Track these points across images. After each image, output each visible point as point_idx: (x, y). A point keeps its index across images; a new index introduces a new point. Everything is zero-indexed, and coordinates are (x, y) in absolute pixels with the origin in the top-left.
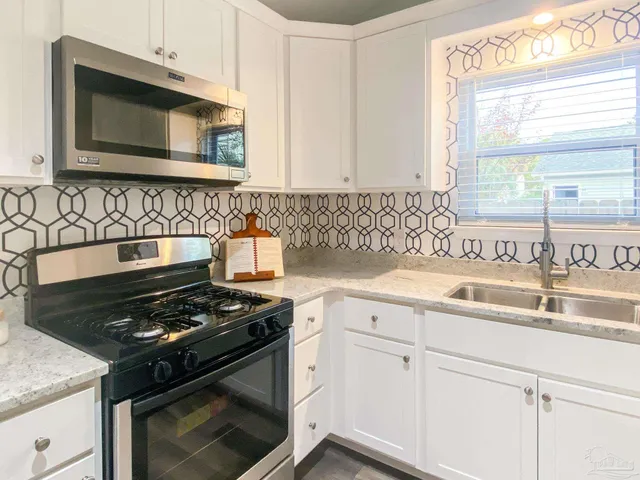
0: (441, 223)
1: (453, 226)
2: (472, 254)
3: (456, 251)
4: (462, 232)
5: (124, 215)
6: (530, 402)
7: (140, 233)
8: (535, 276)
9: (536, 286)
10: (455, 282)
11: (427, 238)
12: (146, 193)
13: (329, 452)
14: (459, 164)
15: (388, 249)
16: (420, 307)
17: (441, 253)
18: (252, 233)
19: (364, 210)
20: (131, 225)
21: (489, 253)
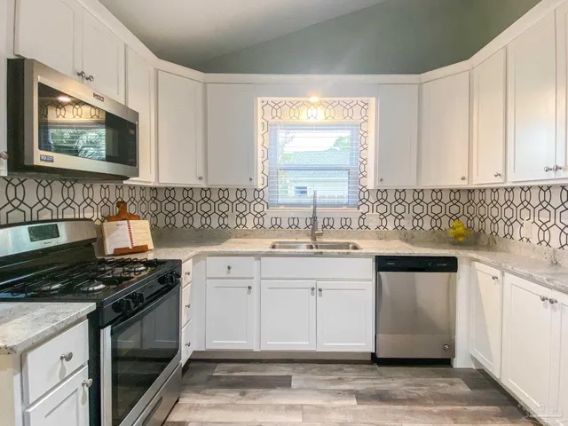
0: (259, 208)
1: (265, 210)
2: (276, 226)
3: (267, 224)
4: (271, 213)
5: (22, 202)
6: (313, 295)
7: (35, 218)
8: (308, 235)
9: (309, 240)
10: (270, 242)
11: (250, 217)
12: (39, 183)
13: (192, 365)
14: (269, 173)
15: (224, 226)
16: (258, 256)
17: (259, 226)
18: (124, 217)
19: (206, 200)
20: (28, 211)
21: (284, 225)
